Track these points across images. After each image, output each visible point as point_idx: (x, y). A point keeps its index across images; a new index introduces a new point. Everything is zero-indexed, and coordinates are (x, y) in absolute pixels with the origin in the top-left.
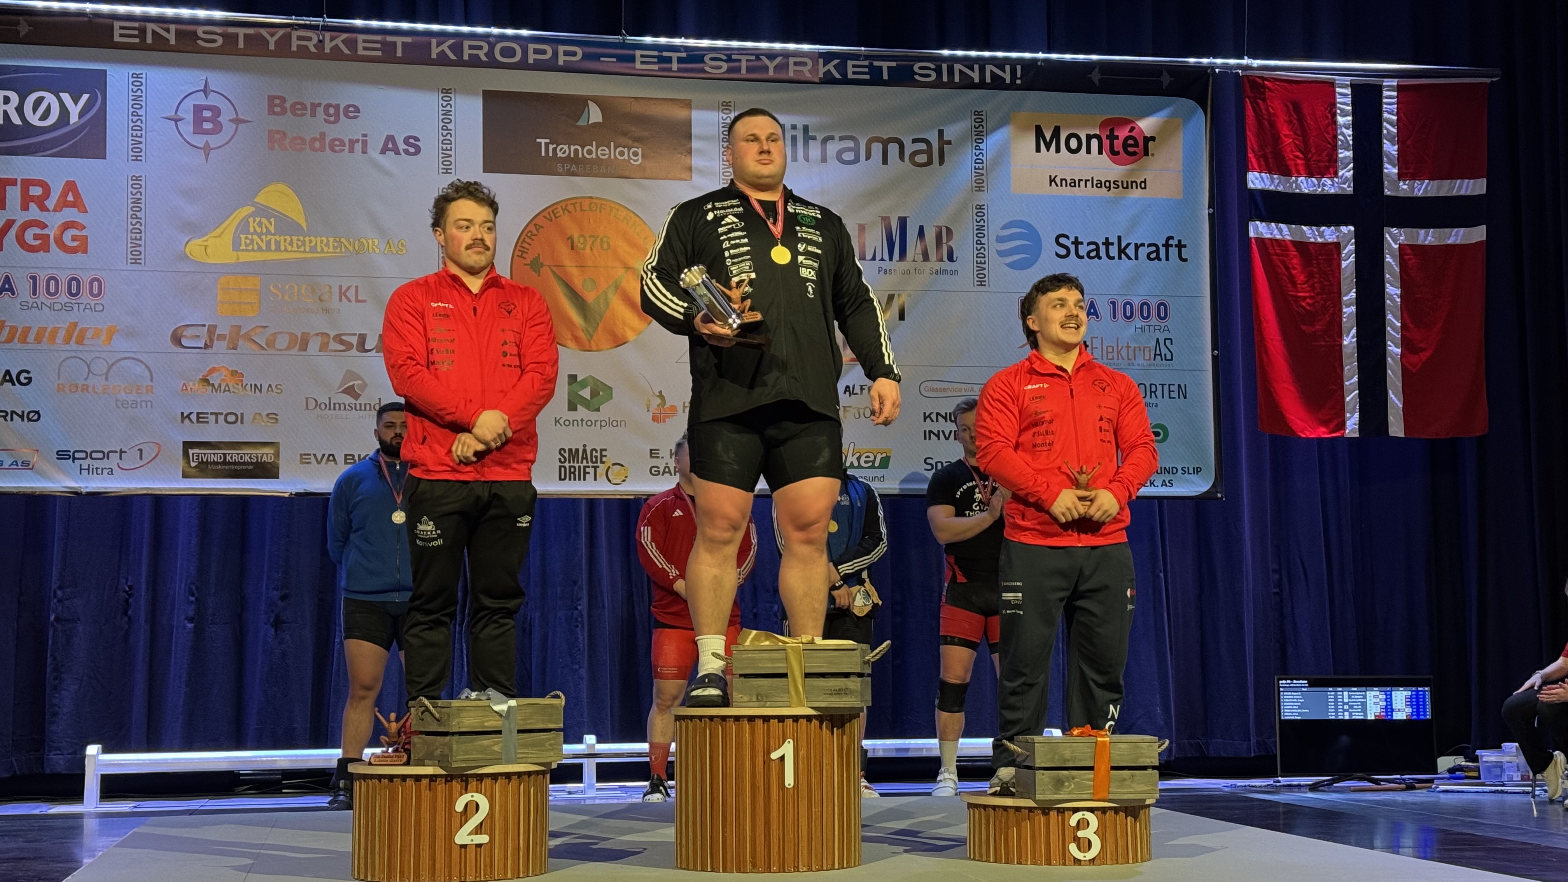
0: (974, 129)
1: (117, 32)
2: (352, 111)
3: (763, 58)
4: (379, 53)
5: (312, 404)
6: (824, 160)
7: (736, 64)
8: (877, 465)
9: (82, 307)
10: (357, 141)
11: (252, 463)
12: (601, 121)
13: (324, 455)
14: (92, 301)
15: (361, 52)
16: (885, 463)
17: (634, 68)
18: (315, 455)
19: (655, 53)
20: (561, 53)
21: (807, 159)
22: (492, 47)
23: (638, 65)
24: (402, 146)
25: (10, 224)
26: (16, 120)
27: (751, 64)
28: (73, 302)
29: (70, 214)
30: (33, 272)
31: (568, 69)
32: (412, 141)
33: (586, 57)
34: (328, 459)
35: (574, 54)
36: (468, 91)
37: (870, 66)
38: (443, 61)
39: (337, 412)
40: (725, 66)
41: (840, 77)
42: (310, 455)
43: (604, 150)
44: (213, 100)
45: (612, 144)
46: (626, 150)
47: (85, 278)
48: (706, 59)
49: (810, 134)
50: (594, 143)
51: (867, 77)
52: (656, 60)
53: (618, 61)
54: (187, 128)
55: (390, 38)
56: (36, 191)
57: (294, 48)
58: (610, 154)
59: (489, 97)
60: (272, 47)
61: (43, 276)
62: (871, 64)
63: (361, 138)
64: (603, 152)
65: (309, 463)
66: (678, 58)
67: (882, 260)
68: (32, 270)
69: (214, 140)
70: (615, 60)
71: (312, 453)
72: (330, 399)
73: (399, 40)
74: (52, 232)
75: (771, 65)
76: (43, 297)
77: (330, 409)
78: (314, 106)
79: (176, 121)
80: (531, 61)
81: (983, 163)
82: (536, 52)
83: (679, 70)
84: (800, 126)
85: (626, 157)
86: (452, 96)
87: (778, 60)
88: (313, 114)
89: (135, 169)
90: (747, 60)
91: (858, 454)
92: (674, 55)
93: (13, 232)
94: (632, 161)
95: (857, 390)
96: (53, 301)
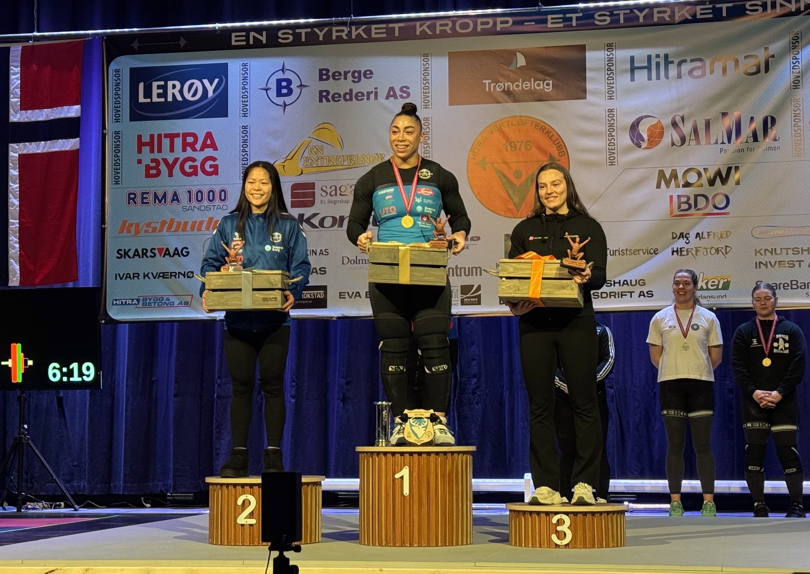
0: (791, 45)
1: (233, 39)
2: (368, 74)
3: (636, 11)
4: (385, 35)
5: (346, 260)
6: (679, 76)
7: (617, 17)
8: (720, 287)
9: (216, 207)
10: (372, 92)
11: (311, 299)
12: (525, 64)
13: (353, 293)
14: (221, 204)
15: (373, 36)
16: (726, 286)
17: (547, 27)
18: (348, 293)
19: (561, 16)
20: (498, 23)
21: (667, 77)
22: (454, 23)
23: (550, 25)
24: (398, 93)
25: (176, 160)
26: (179, 98)
27: (627, 16)
28: (211, 205)
29: (209, 152)
30: (189, 188)
31: (503, 33)
32: (404, 89)
33: (515, 23)
34: (356, 296)
35: (507, 22)
36: (439, 54)
37: (714, 8)
38: (424, 36)
39: (361, 265)
40: (608, 19)
41: (691, 18)
42: (345, 293)
43: (527, 84)
44: (288, 75)
45: (532, 79)
46: (541, 83)
47: (217, 190)
48: (596, 16)
49: (669, 60)
50: (520, 80)
51: (711, 16)
52: (561, 20)
53: (536, 23)
54: (273, 93)
55: (391, 25)
56: (190, 140)
57: (334, 38)
58: (531, 86)
59: (452, 56)
60: (321, 39)
61: (194, 190)
62: (714, 7)
63: (374, 90)
64: (527, 85)
65: (345, 298)
66: (577, 17)
67: (723, 143)
68: (188, 187)
69: (288, 100)
70: (534, 23)
71: (346, 291)
72: (356, 257)
73: (397, 26)
74: (198, 163)
75: (641, 16)
76: (194, 203)
77: (357, 263)
78: (346, 73)
79: (267, 90)
80: (479, 30)
81: (799, 68)
82: (482, 23)
83: (577, 25)
84: (662, 55)
85: (542, 87)
86: (429, 58)
87: (646, 11)
88: (345, 78)
89: (244, 122)
90: (624, 14)
91: (706, 280)
92: (574, 16)
93: (178, 165)
94: (546, 90)
95: (705, 235)
96: (199, 205)
